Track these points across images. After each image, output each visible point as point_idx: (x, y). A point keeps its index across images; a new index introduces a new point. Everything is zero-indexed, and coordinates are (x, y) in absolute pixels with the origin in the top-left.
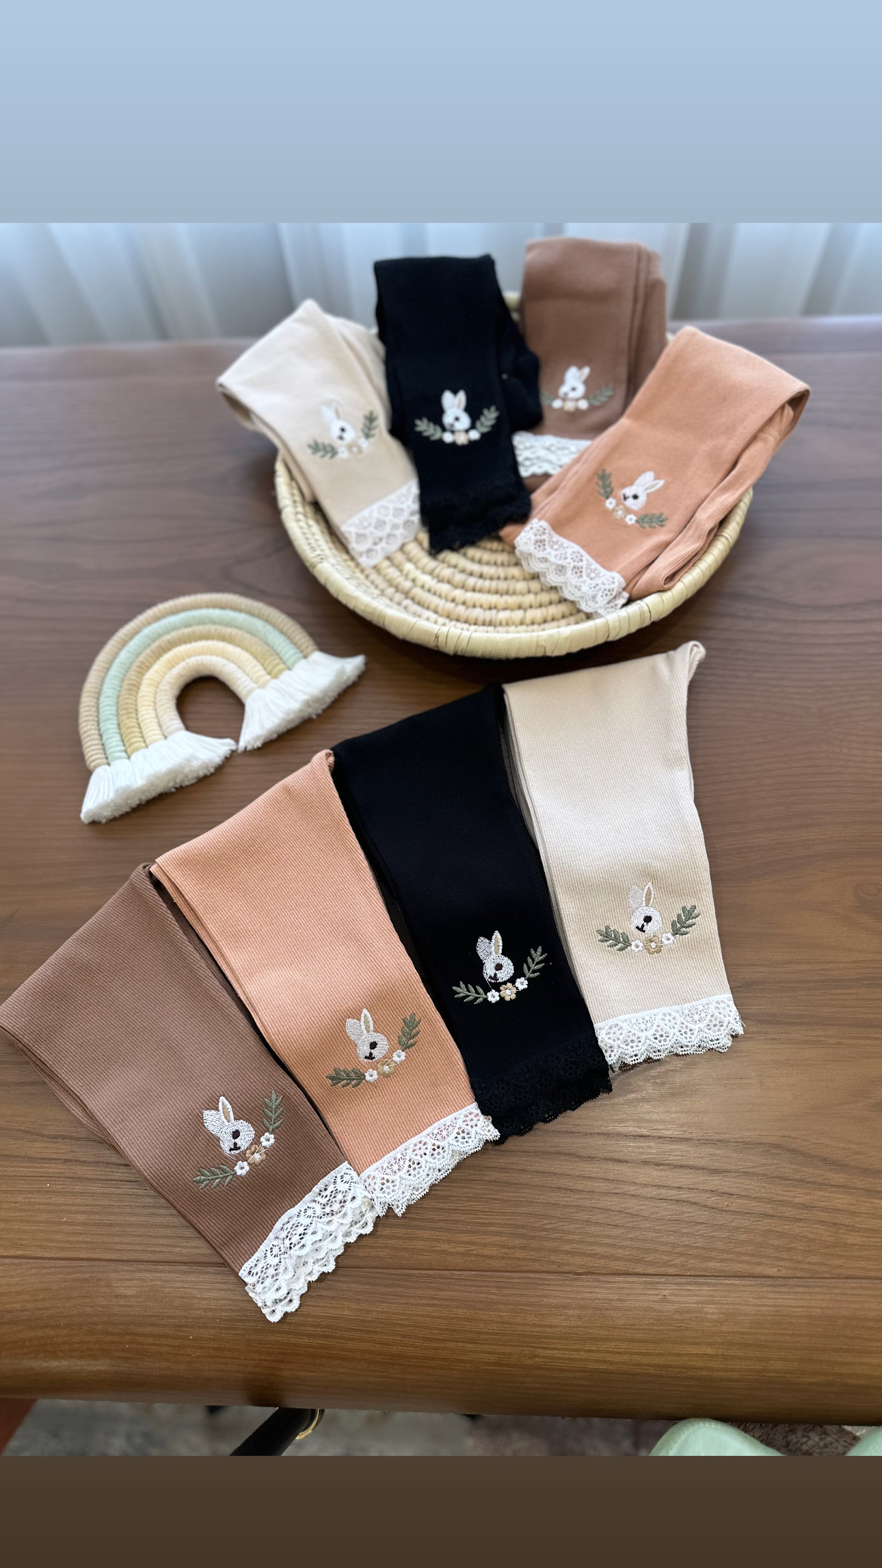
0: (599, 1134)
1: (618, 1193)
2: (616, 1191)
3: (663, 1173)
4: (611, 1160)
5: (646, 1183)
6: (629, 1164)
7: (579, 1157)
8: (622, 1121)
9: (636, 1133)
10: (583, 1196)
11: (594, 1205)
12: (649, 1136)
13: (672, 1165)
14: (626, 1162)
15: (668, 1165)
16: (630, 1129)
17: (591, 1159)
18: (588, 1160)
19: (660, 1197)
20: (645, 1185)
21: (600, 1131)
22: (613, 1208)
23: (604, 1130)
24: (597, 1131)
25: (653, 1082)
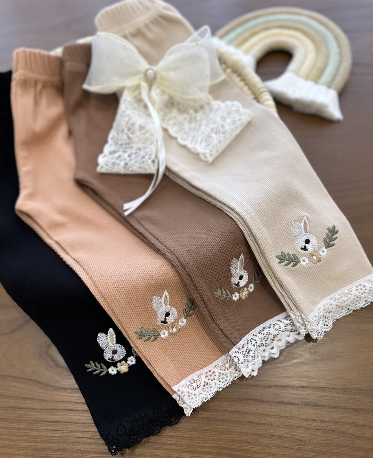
0: (274, 386)
1: (288, 426)
2: (287, 424)
3: (318, 412)
4: (283, 403)
5: (306, 418)
6: (295, 406)
7: (262, 401)
8: (290, 377)
9: (299, 385)
10: (265, 428)
11: (273, 434)
12: (307, 387)
13: (324, 406)
14: (293, 404)
15: (321, 406)
16: (295, 382)
17: (269, 402)
18: (268, 404)
19: (317, 428)
20: (306, 420)
21: (275, 384)
22: (285, 435)
23: (278, 383)
24: (273, 384)
25: (309, 352)
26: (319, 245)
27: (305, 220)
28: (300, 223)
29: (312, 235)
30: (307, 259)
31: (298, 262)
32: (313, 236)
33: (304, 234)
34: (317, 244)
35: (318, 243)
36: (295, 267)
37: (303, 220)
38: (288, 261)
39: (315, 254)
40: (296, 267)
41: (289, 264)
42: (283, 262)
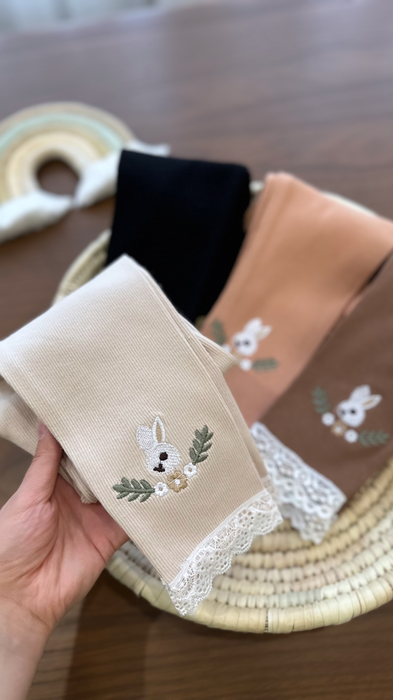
26: (181, 460)
27: (158, 423)
28: (151, 428)
29: (170, 445)
30: (166, 485)
31: (150, 493)
32: (172, 446)
33: (157, 444)
34: (180, 459)
35: (180, 457)
36: (145, 502)
37: (155, 423)
38: (133, 493)
39: (177, 476)
40: (147, 502)
41: (135, 498)
42: (125, 496)
